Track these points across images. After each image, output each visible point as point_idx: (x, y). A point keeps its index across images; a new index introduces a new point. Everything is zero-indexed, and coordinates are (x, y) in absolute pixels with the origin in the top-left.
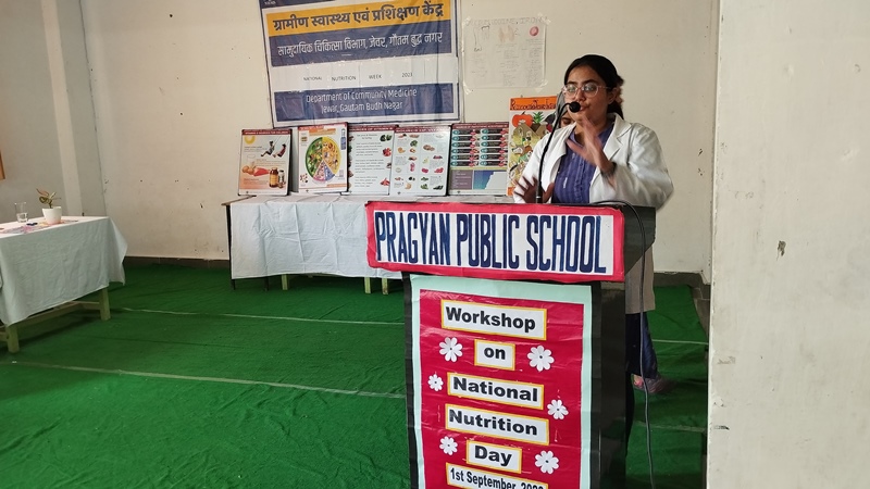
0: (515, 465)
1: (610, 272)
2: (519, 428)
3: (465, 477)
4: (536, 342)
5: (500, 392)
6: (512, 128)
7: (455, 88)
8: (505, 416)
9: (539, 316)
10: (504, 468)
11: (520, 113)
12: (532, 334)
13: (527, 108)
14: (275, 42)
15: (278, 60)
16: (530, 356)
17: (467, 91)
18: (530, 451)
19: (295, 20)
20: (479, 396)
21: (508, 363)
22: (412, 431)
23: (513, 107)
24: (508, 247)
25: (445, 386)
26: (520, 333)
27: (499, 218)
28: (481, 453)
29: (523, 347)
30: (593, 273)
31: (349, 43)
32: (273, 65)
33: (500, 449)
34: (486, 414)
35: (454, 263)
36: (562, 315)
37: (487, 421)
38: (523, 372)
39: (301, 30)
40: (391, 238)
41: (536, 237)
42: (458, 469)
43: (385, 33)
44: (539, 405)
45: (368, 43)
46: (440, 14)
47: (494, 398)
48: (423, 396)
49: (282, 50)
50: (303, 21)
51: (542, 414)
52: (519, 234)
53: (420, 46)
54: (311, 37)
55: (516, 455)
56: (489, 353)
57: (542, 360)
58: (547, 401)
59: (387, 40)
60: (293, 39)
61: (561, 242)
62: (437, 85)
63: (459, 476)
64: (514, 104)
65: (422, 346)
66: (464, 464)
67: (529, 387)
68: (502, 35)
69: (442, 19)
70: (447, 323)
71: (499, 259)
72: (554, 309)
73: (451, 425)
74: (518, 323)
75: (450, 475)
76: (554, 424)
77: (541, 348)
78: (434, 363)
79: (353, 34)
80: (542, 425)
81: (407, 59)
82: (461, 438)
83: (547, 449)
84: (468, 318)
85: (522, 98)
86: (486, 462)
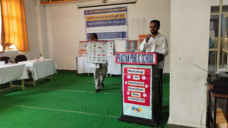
0: (139, 96)
1: (155, 63)
2: (140, 90)
3: (131, 99)
4: (143, 75)
5: (137, 84)
6: (139, 41)
7: (127, 33)
8: (138, 88)
9: (144, 71)
10: (138, 97)
11: (141, 38)
12: (142, 74)
13: (142, 37)
14: (87, 22)
15: (88, 26)
16: (142, 77)
17: (129, 33)
18: (142, 94)
19: (92, 18)
20: (134, 84)
21: (138, 79)
22: (122, 91)
23: (139, 37)
24: (139, 59)
25: (128, 83)
26: (140, 74)
27: (137, 55)
28: (134, 94)
29: (141, 76)
30: (152, 63)
31: (104, 23)
32: (87, 27)
33: (137, 93)
34: (135, 88)
35: (130, 62)
36: (147, 71)
37: (135, 89)
38: (141, 80)
39: (93, 20)
40: (120, 58)
41: (143, 58)
42: (130, 97)
43: (112, 21)
44: (143, 86)
45: (108, 23)
46: (124, 17)
47: (136, 85)
48: (124, 85)
49: (89, 24)
50: (94, 18)
51: (144, 87)
52: (140, 57)
53: (119, 24)
54: (95, 21)
55: (140, 94)
56: (135, 77)
57: (144, 78)
58: (145, 85)
59: (112, 22)
60: (92, 22)
61: (147, 58)
62: (123, 32)
63: (130, 99)
64: (140, 36)
65: (124, 77)
66: (131, 96)
67: (142, 83)
68: (137, 22)
69: (124, 18)
70: (128, 73)
71: (137, 61)
72: (146, 70)
73: (129, 90)
74: (140, 72)
75: (128, 98)
76: (146, 89)
77: (144, 76)
78: (126, 79)
79: (105, 21)
80: (144, 89)
81: (116, 26)
82: (130, 92)
83: (145, 93)
84: (132, 71)
85: (141, 35)
86: (135, 96)
